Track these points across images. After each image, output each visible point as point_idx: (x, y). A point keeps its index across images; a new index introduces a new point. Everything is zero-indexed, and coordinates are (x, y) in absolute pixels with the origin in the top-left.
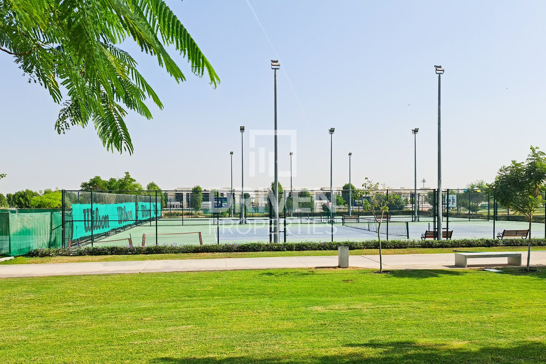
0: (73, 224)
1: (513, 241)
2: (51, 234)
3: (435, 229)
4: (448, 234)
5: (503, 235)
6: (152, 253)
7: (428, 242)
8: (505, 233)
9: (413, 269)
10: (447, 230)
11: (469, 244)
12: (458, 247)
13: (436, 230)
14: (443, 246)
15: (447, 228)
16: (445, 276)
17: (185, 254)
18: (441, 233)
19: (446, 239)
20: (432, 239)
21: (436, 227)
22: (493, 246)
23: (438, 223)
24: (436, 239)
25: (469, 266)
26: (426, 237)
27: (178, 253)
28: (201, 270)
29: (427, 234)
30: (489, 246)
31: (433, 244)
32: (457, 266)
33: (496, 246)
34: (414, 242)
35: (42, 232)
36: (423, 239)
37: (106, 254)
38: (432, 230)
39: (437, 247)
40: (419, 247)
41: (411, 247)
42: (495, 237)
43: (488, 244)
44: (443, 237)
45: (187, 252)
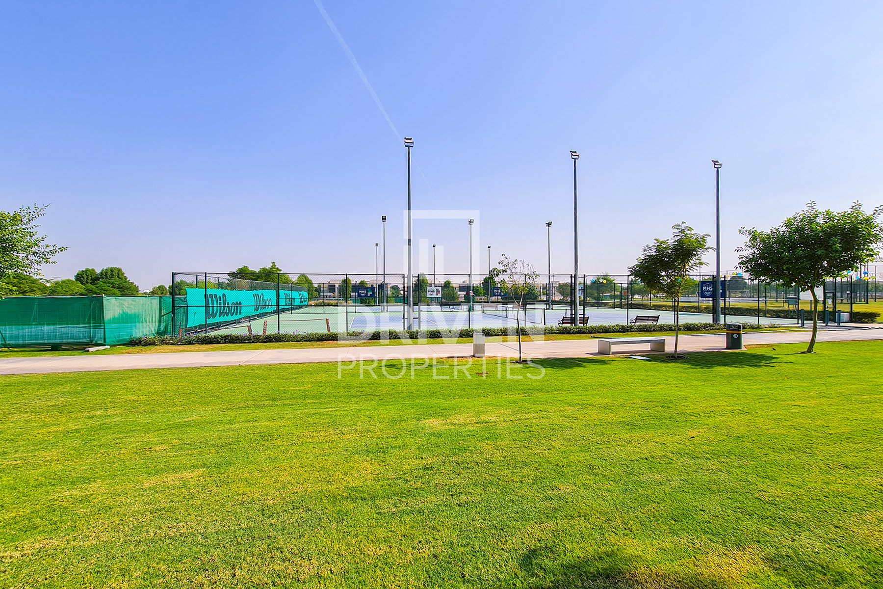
0: (187, 311)
1: (646, 326)
2: (160, 321)
3: (572, 314)
4: (585, 320)
5: (636, 321)
6: (271, 341)
7: (566, 328)
8: (638, 319)
9: (555, 358)
10: (584, 316)
11: (606, 330)
12: (595, 333)
13: (573, 316)
14: (580, 332)
15: (584, 314)
16: (592, 366)
17: (308, 342)
18: (578, 319)
19: (582, 325)
20: (569, 325)
21: (573, 313)
22: (628, 331)
23: (575, 311)
24: (573, 325)
25: (613, 353)
26: (563, 323)
27: (300, 341)
28: (313, 361)
29: (564, 320)
30: (624, 332)
31: (571, 330)
32: (600, 353)
33: (631, 331)
34: (552, 328)
35: (149, 319)
36: (560, 325)
37: (219, 343)
38: (569, 316)
39: (574, 334)
40: (558, 333)
41: (550, 333)
42: (629, 323)
43: (624, 330)
44: (580, 323)
45: (309, 341)
